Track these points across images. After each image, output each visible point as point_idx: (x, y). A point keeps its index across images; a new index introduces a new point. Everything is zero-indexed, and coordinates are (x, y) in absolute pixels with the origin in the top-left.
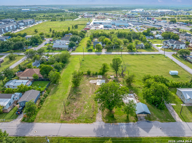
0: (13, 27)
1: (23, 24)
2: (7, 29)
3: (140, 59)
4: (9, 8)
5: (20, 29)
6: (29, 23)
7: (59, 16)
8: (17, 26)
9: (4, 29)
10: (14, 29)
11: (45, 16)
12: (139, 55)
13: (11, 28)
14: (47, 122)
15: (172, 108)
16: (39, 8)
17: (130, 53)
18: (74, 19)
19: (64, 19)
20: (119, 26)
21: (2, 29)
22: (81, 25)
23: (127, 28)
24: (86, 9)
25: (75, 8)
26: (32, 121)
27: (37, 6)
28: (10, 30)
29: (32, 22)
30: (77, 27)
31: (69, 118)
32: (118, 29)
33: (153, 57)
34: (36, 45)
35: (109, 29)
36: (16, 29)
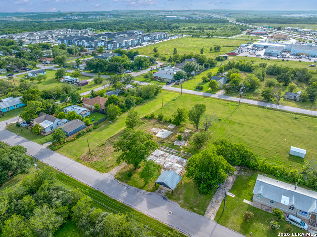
0: (133, 41)
1: (149, 38)
2: (124, 44)
3: (266, 117)
4: (153, 14)
5: (140, 45)
6: (157, 37)
7: (213, 29)
8: (139, 40)
9: (120, 44)
10: (133, 45)
11: (191, 28)
12: (275, 110)
13: (130, 43)
14: (65, 156)
15: (221, 198)
16: (194, 14)
17: (261, 104)
18: (229, 36)
19: (212, 35)
20: (297, 55)
21: (118, 44)
22: (229, 46)
23: (310, 60)
24: (269, 18)
25: (251, 17)
26: (55, 150)
27: (192, 11)
28: (128, 46)
29: (163, 36)
30: (220, 50)
31: (88, 160)
32: (287, 61)
33: (296, 118)
34: (139, 69)
35: (271, 58)
36: (137, 44)
